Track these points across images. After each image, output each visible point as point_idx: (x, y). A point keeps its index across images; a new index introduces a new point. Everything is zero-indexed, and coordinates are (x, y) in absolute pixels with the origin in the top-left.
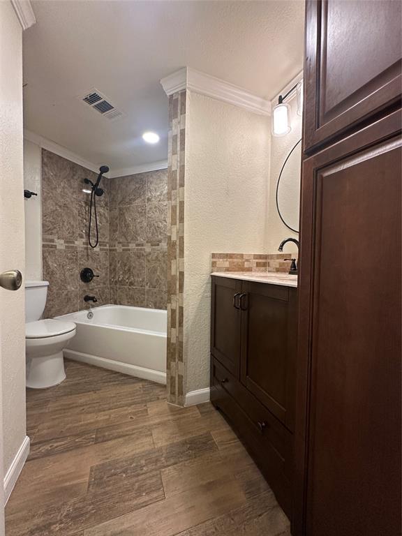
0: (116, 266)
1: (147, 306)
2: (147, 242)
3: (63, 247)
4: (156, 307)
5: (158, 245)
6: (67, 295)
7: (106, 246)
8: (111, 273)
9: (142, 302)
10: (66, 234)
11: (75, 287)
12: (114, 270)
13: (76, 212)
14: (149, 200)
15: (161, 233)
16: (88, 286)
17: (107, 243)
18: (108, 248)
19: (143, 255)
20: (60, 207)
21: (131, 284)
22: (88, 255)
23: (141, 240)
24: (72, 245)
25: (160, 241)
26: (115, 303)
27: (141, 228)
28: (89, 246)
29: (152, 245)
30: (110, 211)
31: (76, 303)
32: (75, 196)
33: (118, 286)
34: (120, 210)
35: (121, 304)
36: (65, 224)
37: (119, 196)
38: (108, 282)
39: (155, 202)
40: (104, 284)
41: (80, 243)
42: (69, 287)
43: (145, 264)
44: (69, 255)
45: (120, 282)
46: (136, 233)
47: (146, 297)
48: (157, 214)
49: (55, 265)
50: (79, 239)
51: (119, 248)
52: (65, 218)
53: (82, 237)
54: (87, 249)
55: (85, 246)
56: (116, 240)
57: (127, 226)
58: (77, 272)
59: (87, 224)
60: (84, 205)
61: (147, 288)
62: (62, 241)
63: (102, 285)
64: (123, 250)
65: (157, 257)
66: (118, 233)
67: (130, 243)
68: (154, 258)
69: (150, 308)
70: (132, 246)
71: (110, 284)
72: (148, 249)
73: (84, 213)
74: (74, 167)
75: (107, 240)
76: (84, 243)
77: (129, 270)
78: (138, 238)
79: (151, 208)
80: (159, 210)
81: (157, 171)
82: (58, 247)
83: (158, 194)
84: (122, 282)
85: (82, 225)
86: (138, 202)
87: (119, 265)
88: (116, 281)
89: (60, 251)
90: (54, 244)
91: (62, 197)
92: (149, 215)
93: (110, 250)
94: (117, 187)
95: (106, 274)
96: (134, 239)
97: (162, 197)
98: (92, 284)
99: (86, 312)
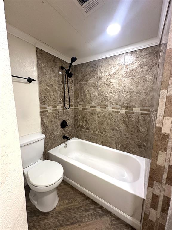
0: (78, 118)
1: (97, 143)
2: (98, 105)
3: (51, 111)
4: (102, 144)
5: (106, 108)
6: (54, 137)
7: (72, 106)
8: (75, 121)
9: (94, 140)
10: (53, 103)
11: (58, 132)
12: (77, 119)
13: (57, 88)
14: (100, 78)
15: (108, 100)
16: (64, 130)
17: (73, 104)
18: (73, 107)
19: (95, 113)
20: (49, 86)
21: (87, 129)
22: (64, 113)
23: (94, 104)
24: (56, 109)
25: (107, 106)
26: (78, 138)
27: (94, 96)
28: (65, 108)
29: (101, 108)
30: (75, 85)
31: (59, 141)
32: (56, 78)
33: (79, 129)
34: (81, 85)
35: (81, 139)
36: (52, 96)
37: (80, 76)
38: (74, 126)
39: (104, 80)
40: (72, 127)
41: (60, 107)
42: (55, 133)
43: (96, 118)
44: (54, 114)
45: (81, 127)
46: (90, 99)
47: (96, 138)
48: (106, 88)
49: (48, 122)
50: (59, 104)
51: (80, 108)
52: (52, 93)
53: (60, 103)
54: (63, 109)
55: (63, 108)
56: (78, 103)
57: (85, 95)
58: (59, 124)
59: (63, 95)
60: (61, 84)
61: (97, 132)
62: (51, 107)
63: (71, 128)
64: (82, 109)
65: (104, 115)
66: (79, 99)
67: (87, 105)
68: (102, 116)
69: (99, 144)
70: (88, 107)
71: (75, 127)
72: (98, 109)
73: (61, 89)
74: (55, 59)
75: (73, 103)
76: (62, 107)
77: (86, 121)
78: (92, 103)
79: (101, 84)
80: (107, 85)
81: (106, 58)
82: (48, 112)
83: (107, 74)
84: (82, 127)
85: (61, 96)
86: (92, 80)
87: (80, 117)
88: (78, 126)
89: (50, 113)
90: (47, 110)
91: (50, 80)
92: (100, 89)
93: (75, 108)
94: (79, 70)
95: (73, 122)
96: (89, 103)
97: (109, 77)
98: (67, 129)
99: (63, 145)
